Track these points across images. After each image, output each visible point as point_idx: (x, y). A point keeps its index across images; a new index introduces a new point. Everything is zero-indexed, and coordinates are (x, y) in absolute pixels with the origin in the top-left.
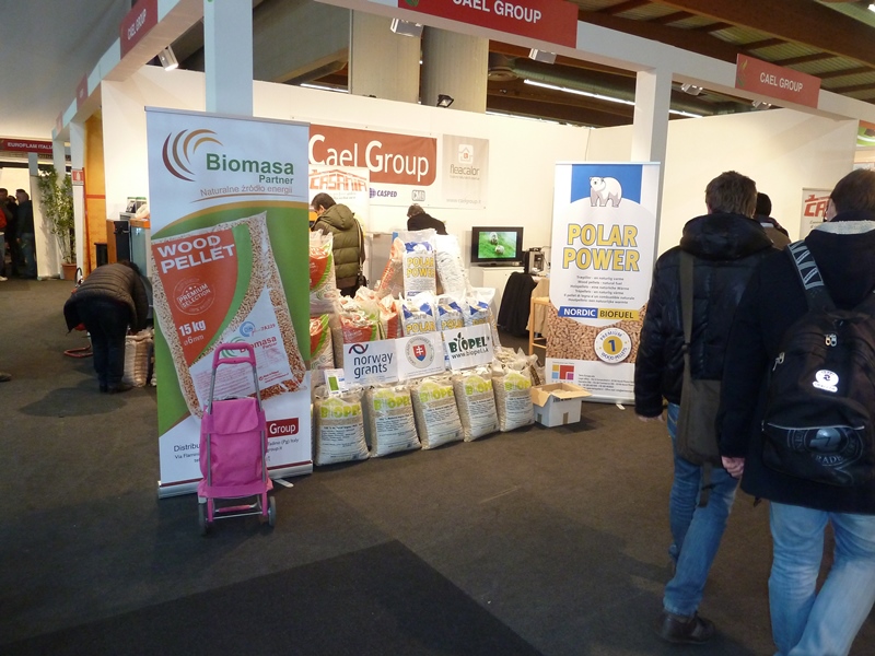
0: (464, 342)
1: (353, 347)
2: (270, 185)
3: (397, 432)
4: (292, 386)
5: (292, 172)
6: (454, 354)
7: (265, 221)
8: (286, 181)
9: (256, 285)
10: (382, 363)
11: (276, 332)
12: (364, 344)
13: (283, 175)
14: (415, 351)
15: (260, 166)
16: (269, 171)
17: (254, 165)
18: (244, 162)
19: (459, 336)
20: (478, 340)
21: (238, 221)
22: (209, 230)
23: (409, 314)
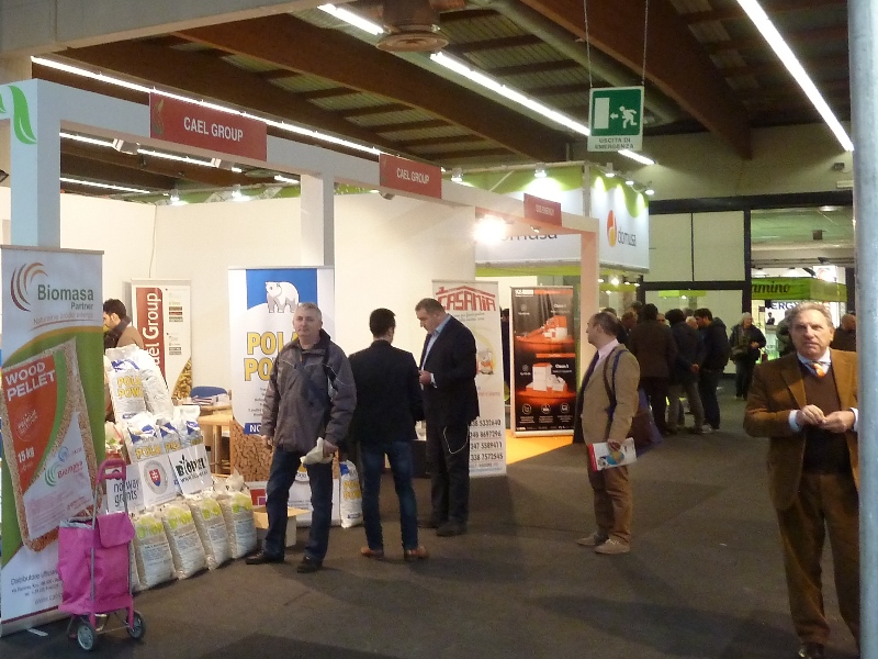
0: (188, 465)
2: (79, 311)
3: (162, 560)
6: (182, 477)
7: (75, 346)
8: (89, 307)
13: (87, 302)
14: (152, 476)
15: (72, 294)
16: (77, 298)
17: (68, 293)
18: (62, 291)
19: (183, 458)
21: (57, 348)
23: (137, 438)
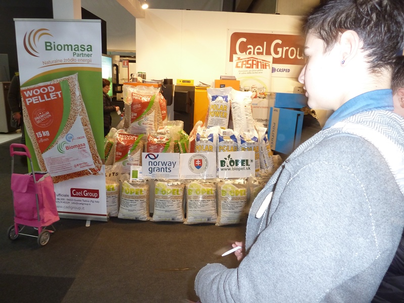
1: (148, 155)
4: (95, 172)
5: (91, 50)
6: (223, 168)
7: (77, 78)
9: (73, 114)
10: (168, 167)
11: (85, 141)
12: (156, 154)
14: (195, 162)
15: (73, 47)
18: (64, 46)
19: (229, 156)
20: (243, 161)
22: (48, 83)
23: (198, 140)
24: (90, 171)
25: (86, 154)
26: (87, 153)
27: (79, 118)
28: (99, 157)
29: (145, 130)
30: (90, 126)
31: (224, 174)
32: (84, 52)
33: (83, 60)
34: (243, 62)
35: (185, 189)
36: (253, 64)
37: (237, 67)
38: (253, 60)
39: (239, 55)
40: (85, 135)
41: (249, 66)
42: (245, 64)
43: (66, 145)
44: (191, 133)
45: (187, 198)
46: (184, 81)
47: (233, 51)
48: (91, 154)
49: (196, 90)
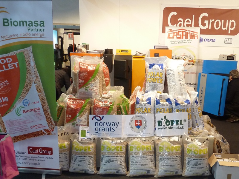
0: (167, 121)
1: (95, 117)
2: (33, 32)
4: (49, 132)
5: (44, 26)
6: (160, 127)
7: (31, 50)
8: (41, 30)
9: (29, 82)
10: (112, 127)
11: (39, 105)
12: (101, 116)
13: (39, 27)
14: (136, 123)
15: (28, 23)
16: (32, 25)
17: (25, 23)
18: (20, 22)
19: (165, 117)
20: (177, 121)
21: (19, 51)
22: (6, 55)
23: (138, 103)
24: (44, 131)
25: (40, 117)
26: (41, 115)
27: (34, 86)
28: (52, 119)
29: (92, 95)
30: (43, 92)
31: (160, 133)
32: (37, 28)
33: (37, 35)
34: (174, 33)
35: (127, 146)
36: (183, 35)
37: (169, 37)
38: (183, 32)
39: (171, 27)
40: (39, 101)
41: (179, 36)
42: (176, 35)
43: (23, 109)
44: (131, 97)
45: (129, 154)
46: (122, 51)
47: (165, 24)
48: (45, 117)
49: (133, 59)
